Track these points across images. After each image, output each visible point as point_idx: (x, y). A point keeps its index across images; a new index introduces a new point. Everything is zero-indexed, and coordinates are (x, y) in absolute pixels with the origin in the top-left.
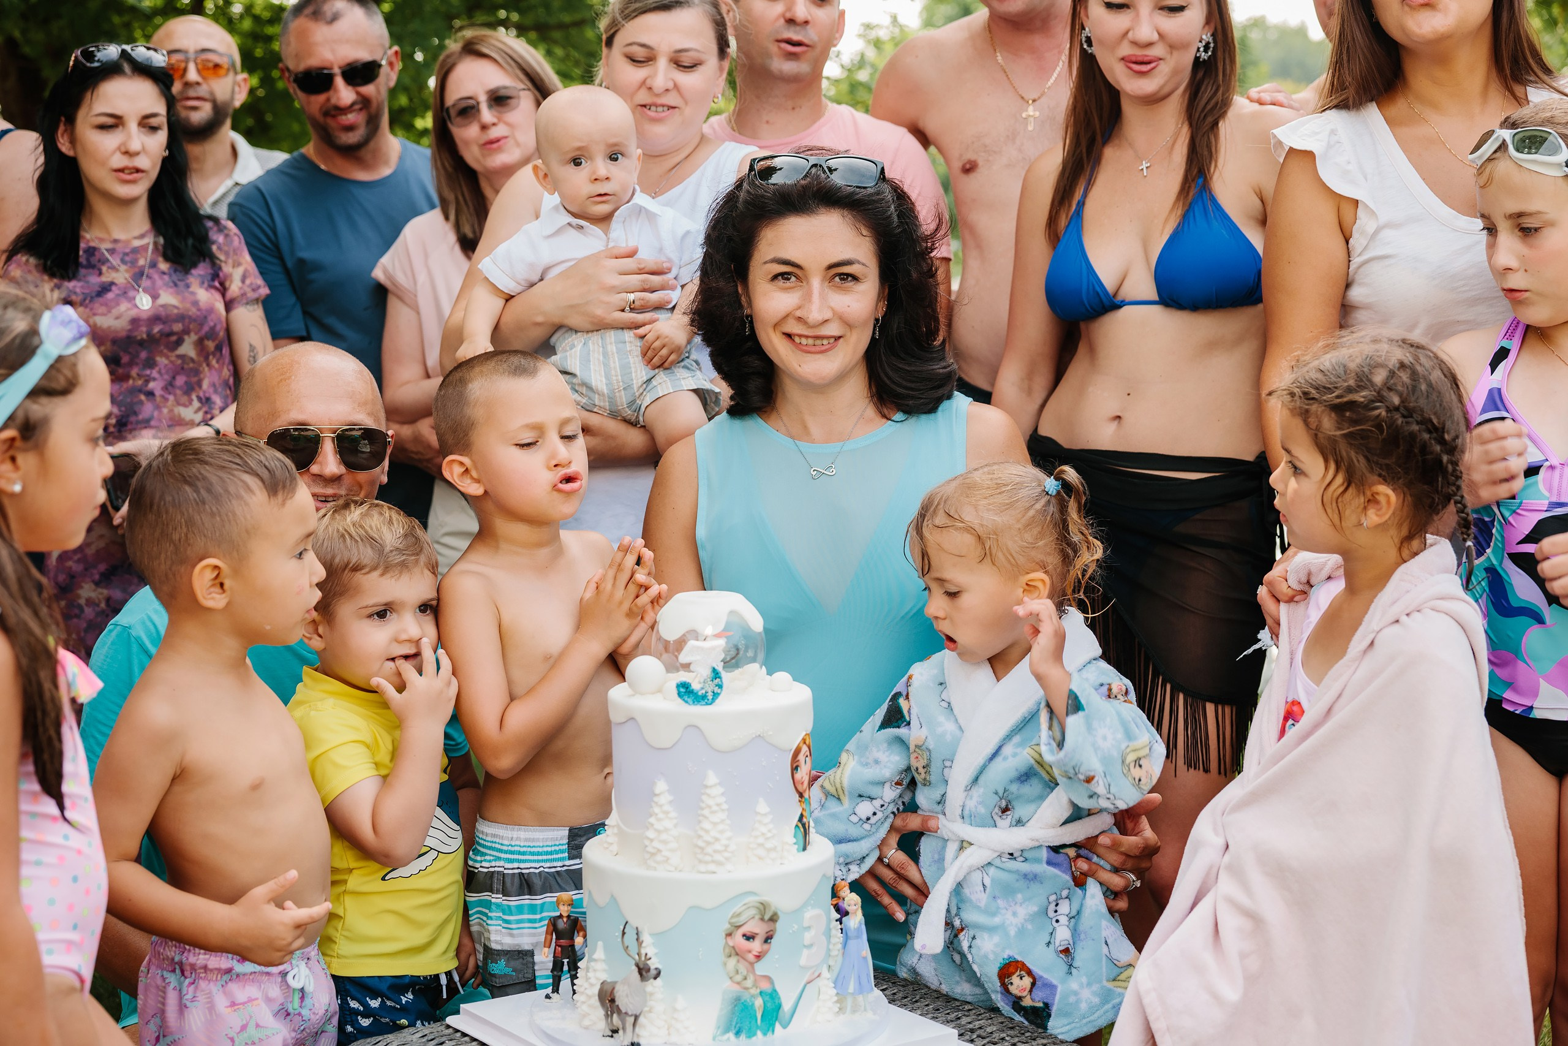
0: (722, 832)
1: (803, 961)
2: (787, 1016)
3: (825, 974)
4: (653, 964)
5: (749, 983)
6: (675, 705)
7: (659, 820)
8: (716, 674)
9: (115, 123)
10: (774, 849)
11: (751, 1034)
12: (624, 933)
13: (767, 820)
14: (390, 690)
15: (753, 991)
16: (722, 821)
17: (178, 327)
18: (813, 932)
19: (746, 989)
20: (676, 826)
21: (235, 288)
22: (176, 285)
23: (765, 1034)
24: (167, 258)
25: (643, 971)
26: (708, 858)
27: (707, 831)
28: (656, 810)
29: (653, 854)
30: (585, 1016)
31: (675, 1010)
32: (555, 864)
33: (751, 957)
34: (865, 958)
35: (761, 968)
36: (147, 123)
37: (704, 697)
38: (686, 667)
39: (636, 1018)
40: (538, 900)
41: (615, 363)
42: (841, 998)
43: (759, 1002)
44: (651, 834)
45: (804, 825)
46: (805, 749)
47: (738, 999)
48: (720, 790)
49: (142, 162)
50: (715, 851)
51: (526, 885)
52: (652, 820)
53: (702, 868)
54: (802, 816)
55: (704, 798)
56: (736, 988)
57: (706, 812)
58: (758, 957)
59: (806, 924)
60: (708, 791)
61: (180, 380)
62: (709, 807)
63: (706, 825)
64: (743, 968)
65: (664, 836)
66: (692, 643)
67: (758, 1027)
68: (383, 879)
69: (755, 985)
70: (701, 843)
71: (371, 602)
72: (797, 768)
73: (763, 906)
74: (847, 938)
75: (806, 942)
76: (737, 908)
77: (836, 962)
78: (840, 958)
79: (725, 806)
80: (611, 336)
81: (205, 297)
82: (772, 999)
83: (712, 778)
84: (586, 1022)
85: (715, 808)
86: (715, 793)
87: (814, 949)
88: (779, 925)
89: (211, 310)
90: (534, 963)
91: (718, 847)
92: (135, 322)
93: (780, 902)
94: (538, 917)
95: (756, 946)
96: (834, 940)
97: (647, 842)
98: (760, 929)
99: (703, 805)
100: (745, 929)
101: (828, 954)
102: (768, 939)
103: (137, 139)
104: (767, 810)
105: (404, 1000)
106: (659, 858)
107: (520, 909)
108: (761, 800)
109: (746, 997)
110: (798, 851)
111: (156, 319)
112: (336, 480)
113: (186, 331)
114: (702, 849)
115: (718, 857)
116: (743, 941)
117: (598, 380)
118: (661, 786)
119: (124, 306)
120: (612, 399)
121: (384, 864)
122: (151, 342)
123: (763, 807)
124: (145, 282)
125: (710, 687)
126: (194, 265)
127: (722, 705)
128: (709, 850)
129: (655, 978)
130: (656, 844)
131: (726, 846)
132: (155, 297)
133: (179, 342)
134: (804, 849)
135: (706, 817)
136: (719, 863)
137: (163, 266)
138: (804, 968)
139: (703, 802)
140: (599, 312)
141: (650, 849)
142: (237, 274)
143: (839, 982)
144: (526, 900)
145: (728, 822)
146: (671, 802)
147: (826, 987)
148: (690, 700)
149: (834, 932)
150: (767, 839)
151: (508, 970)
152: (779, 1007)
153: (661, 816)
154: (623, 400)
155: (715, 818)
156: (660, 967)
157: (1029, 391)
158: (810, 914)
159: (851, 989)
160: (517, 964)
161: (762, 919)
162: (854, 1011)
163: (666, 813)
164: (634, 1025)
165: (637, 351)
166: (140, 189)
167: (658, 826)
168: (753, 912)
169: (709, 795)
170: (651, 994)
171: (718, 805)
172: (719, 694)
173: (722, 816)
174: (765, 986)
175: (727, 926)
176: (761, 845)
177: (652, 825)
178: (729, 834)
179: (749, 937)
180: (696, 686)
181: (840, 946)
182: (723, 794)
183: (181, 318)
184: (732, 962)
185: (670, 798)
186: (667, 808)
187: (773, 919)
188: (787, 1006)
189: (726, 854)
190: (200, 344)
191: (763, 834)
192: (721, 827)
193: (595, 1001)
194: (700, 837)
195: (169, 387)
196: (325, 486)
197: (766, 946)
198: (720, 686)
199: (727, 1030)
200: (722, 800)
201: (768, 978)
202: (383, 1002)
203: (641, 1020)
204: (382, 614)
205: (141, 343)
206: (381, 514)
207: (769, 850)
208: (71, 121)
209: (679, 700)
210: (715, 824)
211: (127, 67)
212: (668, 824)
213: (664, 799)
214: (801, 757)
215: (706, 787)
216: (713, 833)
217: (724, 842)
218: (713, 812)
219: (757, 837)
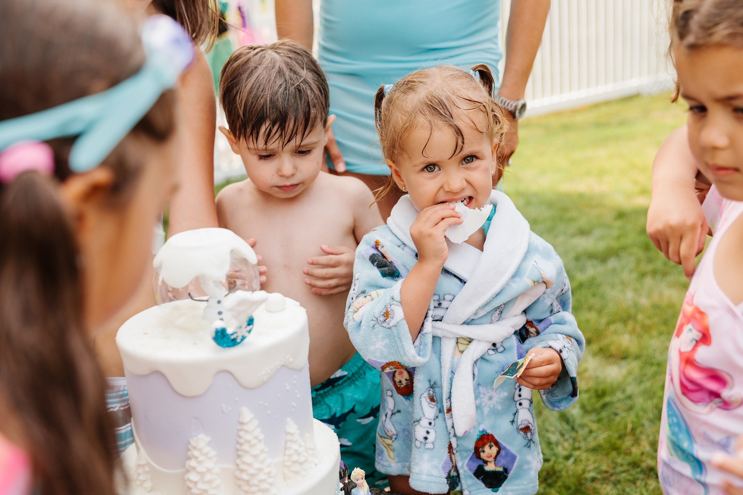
6: (212, 350)
7: (200, 462)
16: (262, 451)
20: (217, 464)
27: (250, 465)
28: (196, 453)
37: (235, 340)
44: (193, 476)
50: (261, 481)
52: (192, 463)
55: (242, 434)
57: (246, 447)
60: (245, 427)
62: (249, 442)
63: (247, 459)
65: (208, 477)
70: (244, 476)
83: (247, 414)
85: (254, 441)
86: (252, 427)
91: (262, 476)
97: (190, 485)
99: (241, 441)
108: (289, 419)
114: (248, 482)
125: (242, 332)
128: (255, 481)
131: (269, 473)
135: (246, 452)
139: (240, 437)
145: (267, 449)
146: (209, 444)
148: (225, 345)
153: (201, 458)
155: (255, 451)
163: (206, 454)
167: (200, 469)
169: (246, 431)
171: (256, 437)
173: (261, 446)
177: (194, 468)
178: (268, 460)
180: (229, 332)
182: (258, 425)
185: (208, 439)
186: (206, 449)
192: (262, 456)
194: (242, 471)
200: (259, 431)
209: (213, 344)
210: (256, 457)
212: (209, 464)
213: (202, 443)
215: (243, 423)
216: (257, 465)
217: (266, 470)
218: (252, 446)
219: (290, 456)
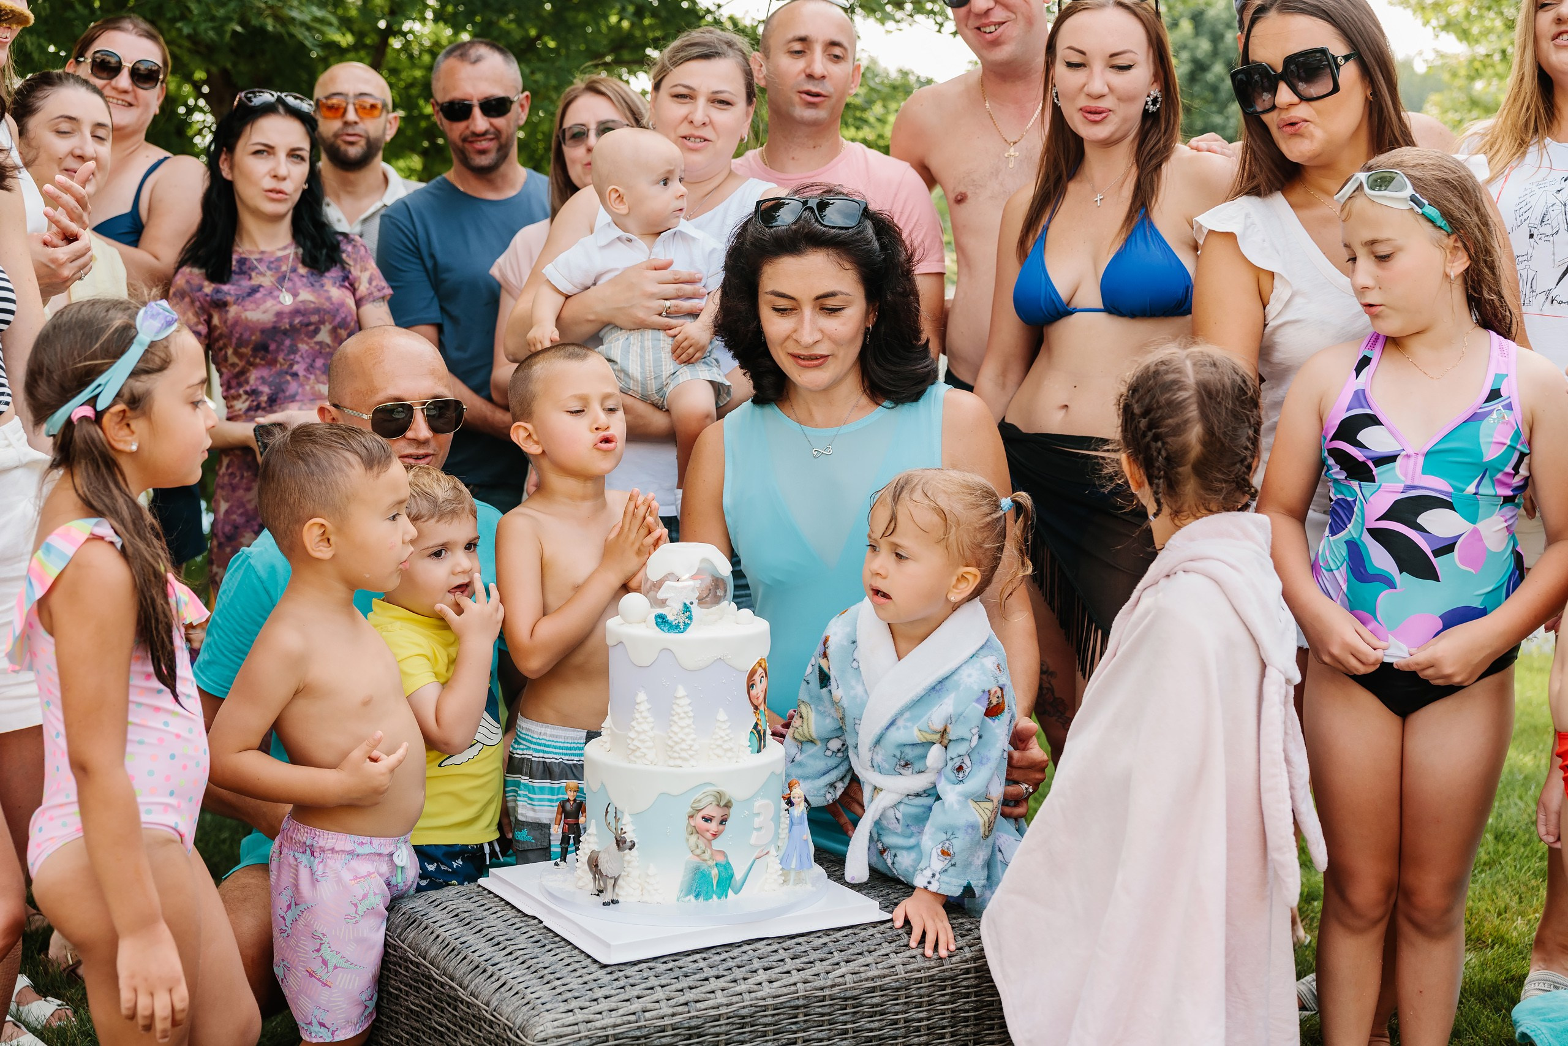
0: (688, 734)
1: (752, 841)
2: (739, 884)
3: (773, 852)
4: (629, 837)
5: (707, 856)
6: (652, 632)
7: (639, 723)
8: (687, 609)
9: (267, 150)
10: (731, 750)
11: (708, 897)
12: (607, 812)
13: (725, 726)
14: (451, 614)
15: (710, 863)
16: (688, 726)
17: (314, 318)
18: (762, 818)
19: (705, 860)
20: (652, 729)
21: (363, 288)
22: (312, 285)
23: (719, 898)
24: (304, 263)
25: (620, 843)
26: (676, 755)
27: (676, 733)
28: (637, 715)
29: (634, 751)
30: (580, 879)
31: (648, 875)
32: (572, 758)
33: (708, 835)
34: (806, 841)
35: (717, 844)
36: (294, 154)
37: (677, 626)
38: (663, 603)
39: (616, 880)
40: (557, 784)
41: (650, 356)
42: (785, 872)
43: (715, 872)
44: (632, 735)
45: (759, 732)
46: (760, 671)
47: (698, 868)
48: (688, 701)
49: (288, 186)
50: (682, 750)
51: (548, 771)
52: (634, 723)
53: (672, 762)
54: (757, 724)
55: (675, 706)
56: (697, 859)
57: (675, 718)
58: (715, 835)
59: (756, 811)
60: (678, 701)
61: (319, 363)
62: (678, 714)
63: (675, 728)
64: (702, 844)
65: (642, 737)
66: (667, 583)
67: (713, 892)
68: (440, 766)
69: (712, 858)
70: (670, 743)
71: (431, 544)
72: (752, 686)
73: (719, 795)
74: (792, 823)
75: (756, 825)
76: (698, 796)
77: (783, 843)
78: (786, 840)
79: (691, 714)
80: (649, 334)
81: (337, 293)
82: (726, 869)
83: (681, 691)
84: (580, 884)
85: (682, 715)
86: (683, 703)
87: (763, 831)
88: (732, 810)
89: (342, 304)
90: (550, 834)
91: (684, 746)
92: (279, 314)
93: (733, 792)
94: (555, 797)
95: (713, 826)
96: (783, 826)
97: (629, 741)
98: (716, 813)
99: (673, 713)
100: (705, 812)
101: (777, 835)
102: (723, 821)
103: (285, 166)
104: (726, 718)
105: (455, 865)
106: (638, 754)
107: (542, 790)
108: (721, 710)
109: (704, 867)
110: (752, 752)
111: (296, 312)
112: (424, 443)
113: (322, 322)
114: (672, 747)
115: (684, 754)
116: (702, 822)
117: (634, 369)
118: (642, 696)
119: (270, 303)
120: (644, 385)
121: (443, 752)
122: (293, 332)
123: (722, 716)
124: (287, 284)
125: (682, 619)
126: (328, 269)
127: (694, 633)
128: (677, 748)
129: (630, 849)
130: (636, 743)
131: (691, 746)
132: (295, 295)
133: (317, 331)
134: (759, 751)
135: (675, 722)
136: (684, 759)
137: (302, 270)
138: (754, 846)
139: (673, 710)
140: (641, 314)
141: (631, 746)
142: (364, 277)
143: (784, 861)
144: (547, 783)
145: (693, 726)
146: (649, 710)
147: (773, 863)
148: (666, 629)
149: (783, 819)
150: (725, 741)
151: (529, 838)
152: (732, 876)
153: (640, 720)
154: (653, 386)
155: (682, 723)
156: (636, 841)
157: (1003, 386)
158: (758, 803)
159: (793, 866)
160: (537, 833)
161: (718, 805)
162: (796, 883)
163: (645, 718)
164: (614, 886)
165: (669, 348)
166: (284, 207)
167: (638, 728)
168: (711, 799)
169: (678, 705)
170: (629, 862)
171: (686, 713)
172: (689, 625)
173: (689, 721)
174: (720, 859)
175: (690, 809)
176: (719, 746)
177: (634, 727)
178: (693, 736)
179: (707, 819)
180: (670, 618)
181: (787, 831)
182: (691, 704)
183: (317, 311)
184: (694, 838)
185: (649, 706)
186: (645, 714)
187: (728, 805)
188: (738, 876)
189: (691, 753)
190: (334, 331)
191: (722, 737)
192: (687, 730)
193: (586, 867)
194: (670, 738)
195: (310, 368)
196: (418, 448)
197: (721, 827)
198: (690, 618)
199: (688, 893)
200: (689, 708)
201: (723, 853)
202: (438, 866)
203: (620, 882)
204: (438, 554)
205: (285, 333)
206: (429, 474)
207: (726, 750)
208: (231, 150)
209: (658, 629)
210: (682, 728)
211: (281, 109)
212: (646, 727)
213: (644, 707)
214: (757, 677)
215: (676, 698)
216: (681, 735)
217: (689, 742)
218: (681, 718)
219: (716, 740)
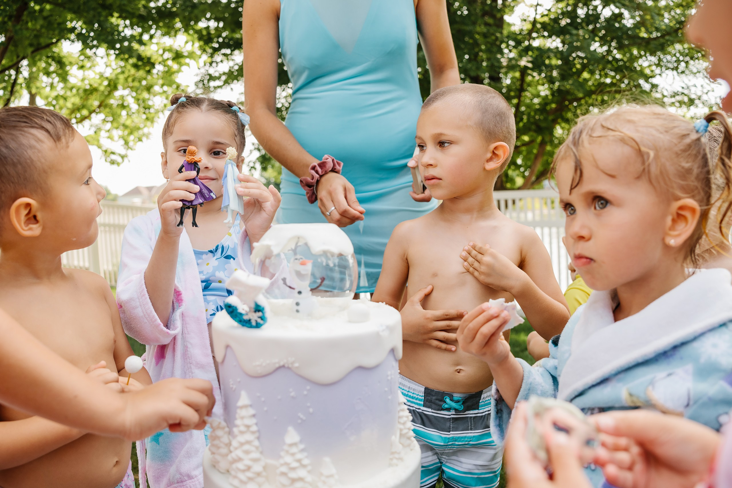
0: (247, 452)
48: (252, 411)
79: (254, 428)
108: (291, 429)
145: (256, 443)
148: (238, 321)
150: (293, 469)
155: (241, 439)
171: (248, 427)
176: (284, 474)
178: (255, 455)
180: (242, 310)
182: (254, 416)
189: (249, 474)
191: (287, 464)
192: (246, 447)
200: (254, 421)
210: (241, 444)
216: (240, 453)
